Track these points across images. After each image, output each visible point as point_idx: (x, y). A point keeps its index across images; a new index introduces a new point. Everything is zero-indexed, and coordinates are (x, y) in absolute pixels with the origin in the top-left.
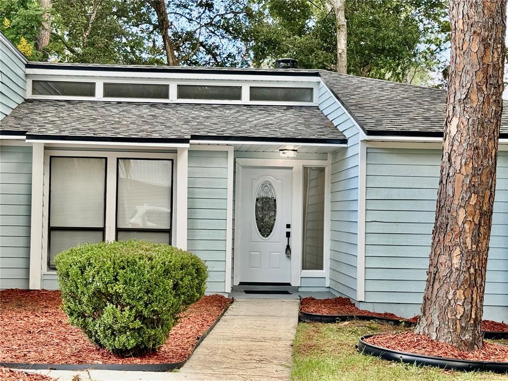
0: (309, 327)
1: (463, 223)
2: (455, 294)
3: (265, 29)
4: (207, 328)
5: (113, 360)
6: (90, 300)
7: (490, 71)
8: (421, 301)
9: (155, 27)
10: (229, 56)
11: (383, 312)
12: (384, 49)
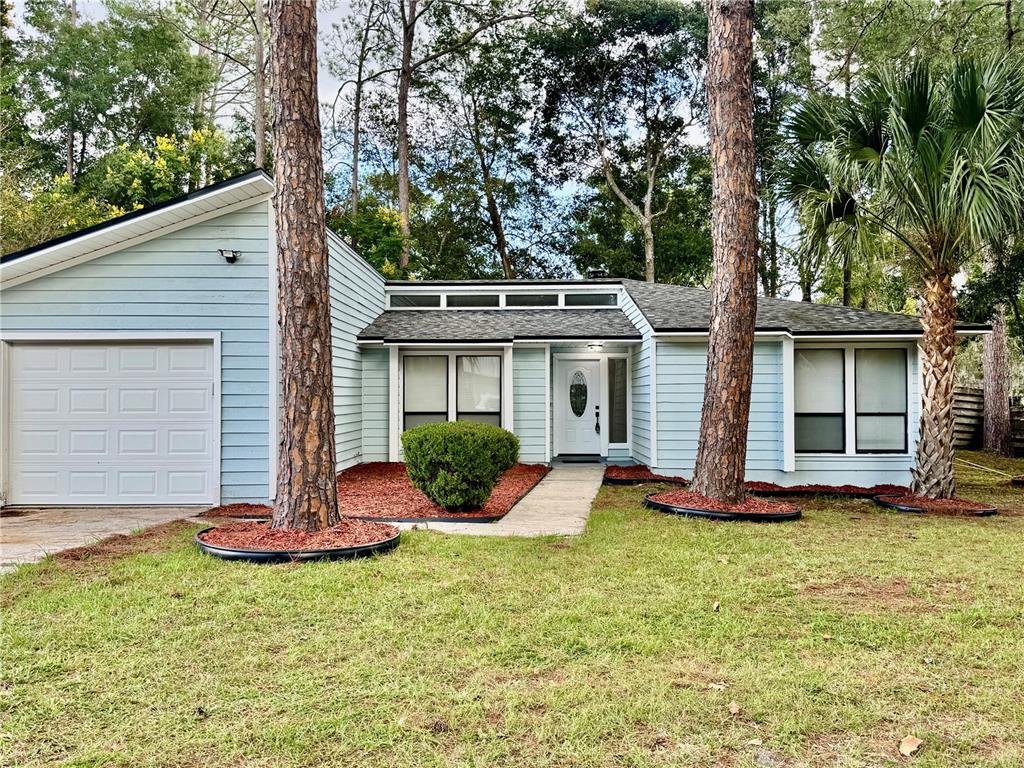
0: (610, 488)
1: (726, 402)
2: (720, 459)
3: (585, 245)
4: (525, 490)
5: (447, 515)
6: (426, 468)
7: (745, 278)
8: (694, 466)
9: (495, 246)
10: (557, 268)
11: (673, 476)
12: (685, 258)
